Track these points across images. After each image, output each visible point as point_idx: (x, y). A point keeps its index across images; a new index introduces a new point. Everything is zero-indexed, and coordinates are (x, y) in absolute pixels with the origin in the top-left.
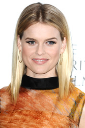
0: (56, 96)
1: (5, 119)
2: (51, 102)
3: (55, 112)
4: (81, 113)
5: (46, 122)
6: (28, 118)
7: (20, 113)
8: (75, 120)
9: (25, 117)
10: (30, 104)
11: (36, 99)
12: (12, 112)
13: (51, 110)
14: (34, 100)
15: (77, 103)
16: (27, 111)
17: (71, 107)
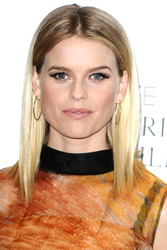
0: (108, 188)
1: (8, 234)
2: (98, 200)
3: (107, 220)
4: (157, 221)
5: (89, 241)
6: (53, 232)
7: (38, 222)
8: (145, 235)
9: (47, 230)
10: (56, 204)
11: (69, 193)
12: (22, 221)
13: (99, 216)
14: (65, 196)
15: (149, 201)
16: (51, 217)
17: (138, 210)
